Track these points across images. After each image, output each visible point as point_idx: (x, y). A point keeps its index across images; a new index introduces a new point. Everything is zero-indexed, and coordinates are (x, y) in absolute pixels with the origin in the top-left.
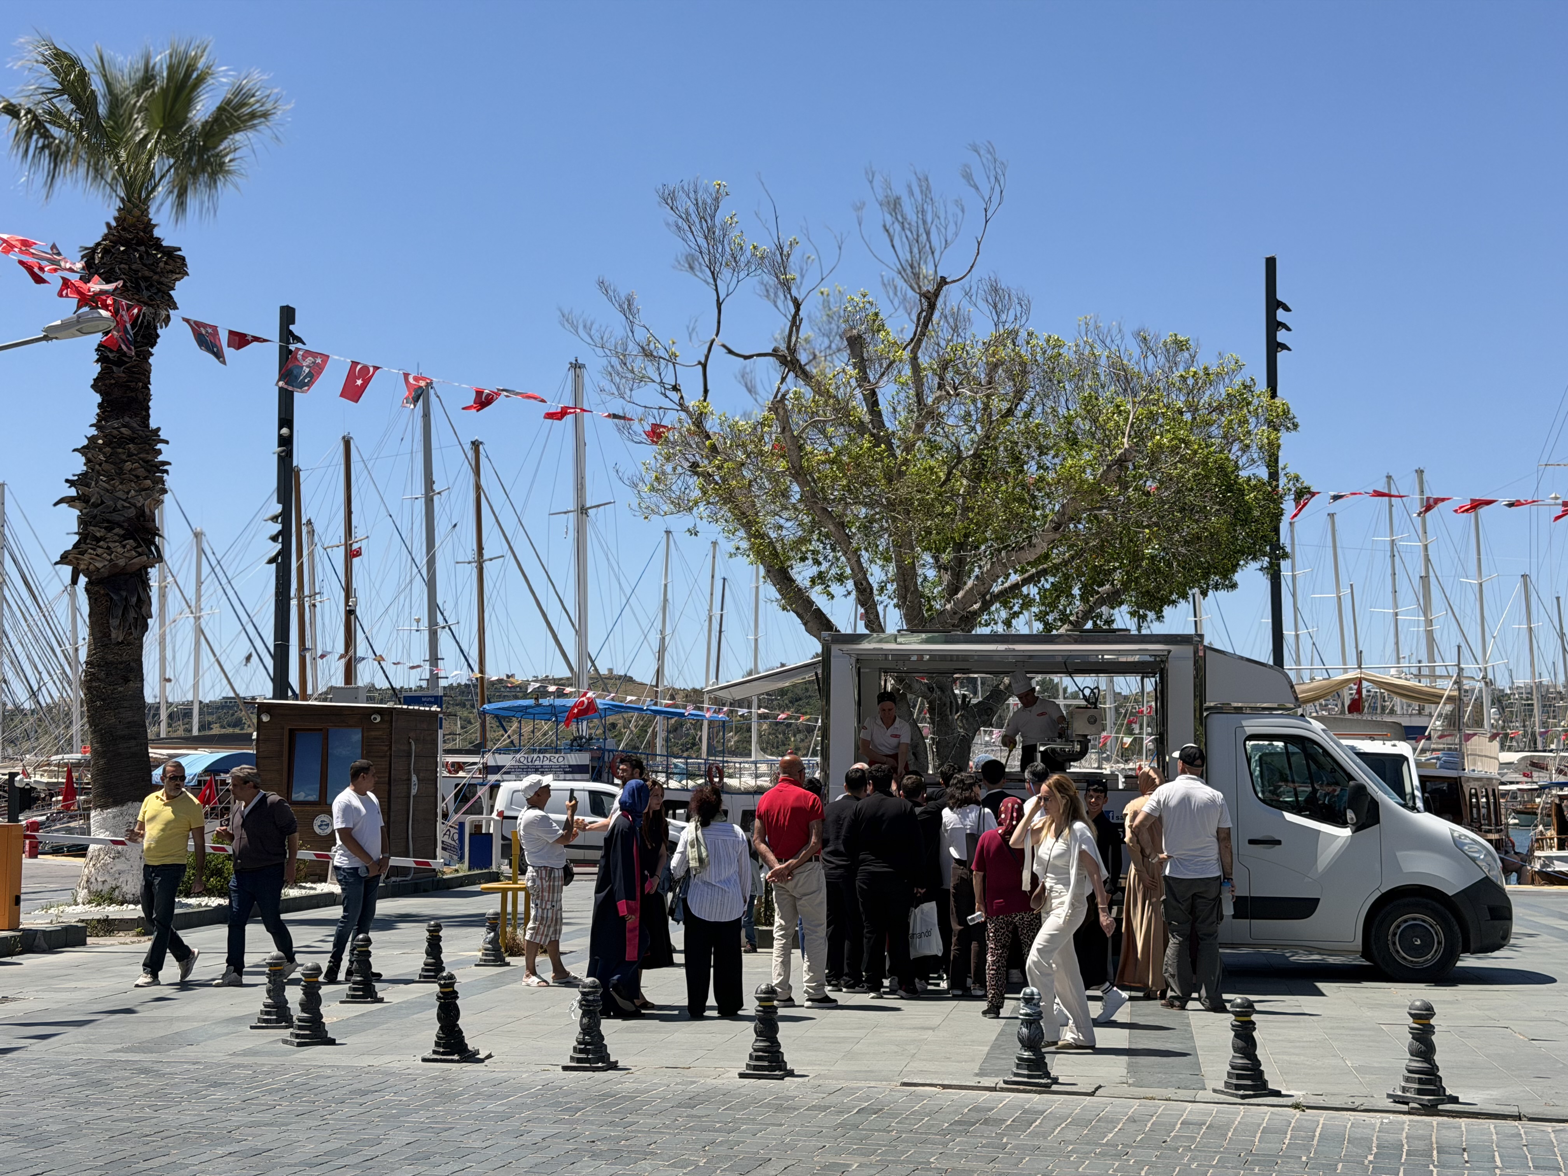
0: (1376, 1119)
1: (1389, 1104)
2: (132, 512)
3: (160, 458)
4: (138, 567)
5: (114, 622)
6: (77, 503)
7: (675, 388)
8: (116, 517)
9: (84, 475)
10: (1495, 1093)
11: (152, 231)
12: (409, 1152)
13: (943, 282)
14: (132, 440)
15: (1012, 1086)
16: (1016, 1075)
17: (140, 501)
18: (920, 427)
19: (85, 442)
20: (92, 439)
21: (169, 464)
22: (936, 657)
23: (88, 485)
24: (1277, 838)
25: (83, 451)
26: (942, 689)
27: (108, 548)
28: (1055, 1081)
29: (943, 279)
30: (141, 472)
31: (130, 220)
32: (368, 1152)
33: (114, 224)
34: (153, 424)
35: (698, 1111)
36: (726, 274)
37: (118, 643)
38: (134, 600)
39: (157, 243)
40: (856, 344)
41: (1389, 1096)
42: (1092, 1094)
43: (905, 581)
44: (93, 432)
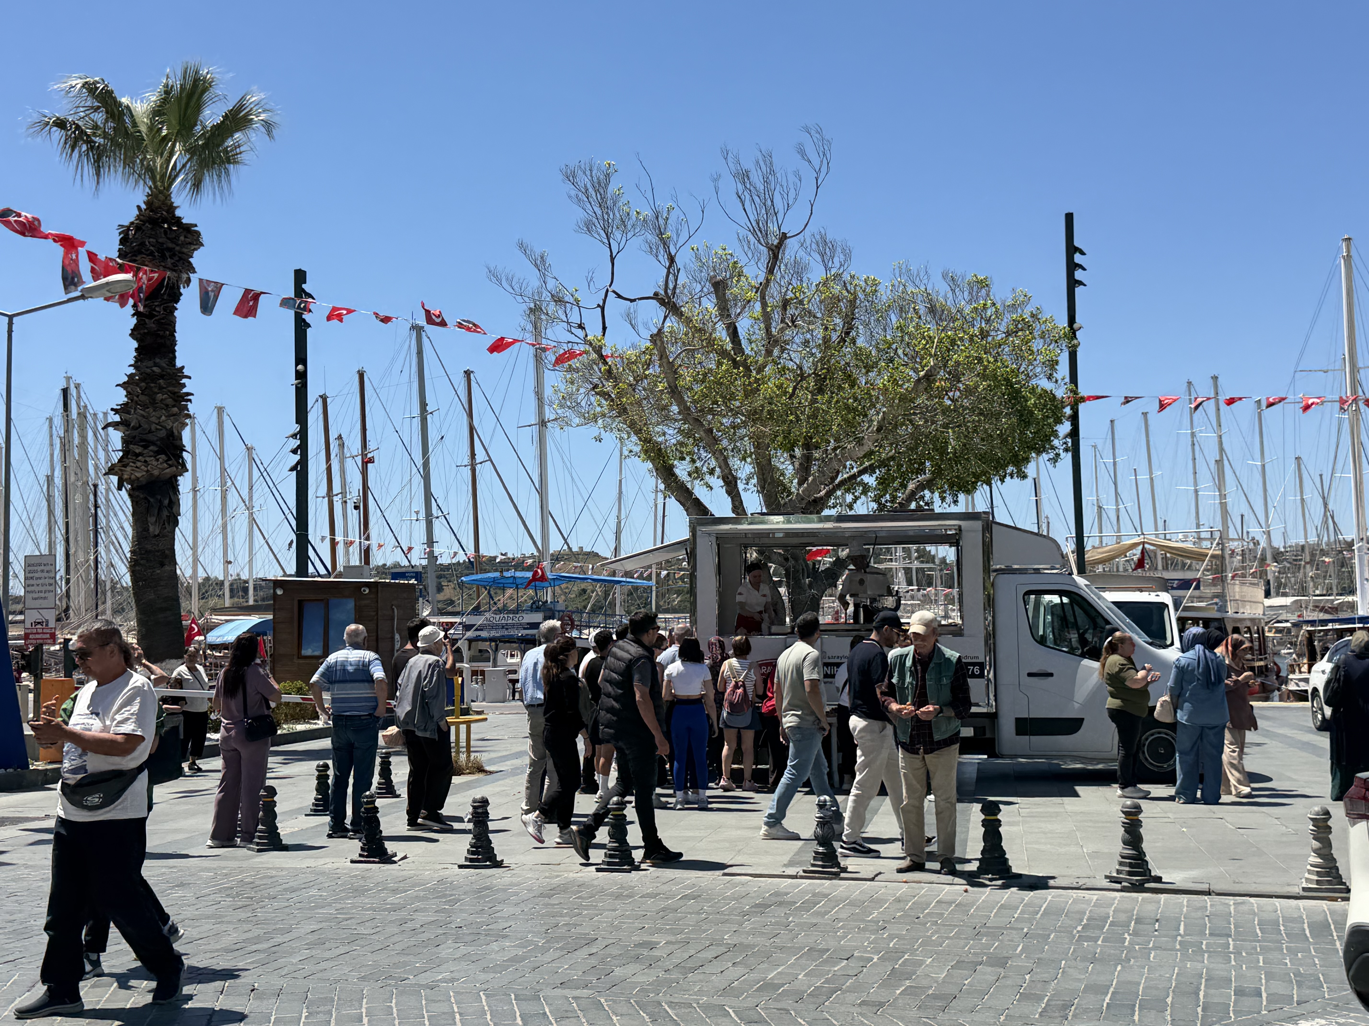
0: (1094, 896)
1: (1106, 883)
2: (163, 434)
3: (185, 390)
4: (169, 476)
5: (152, 519)
6: (121, 427)
7: (581, 326)
8: (151, 437)
9: (126, 405)
10: (1194, 873)
11: (173, 212)
12: (312, 938)
13: (784, 237)
14: (162, 377)
15: (809, 875)
16: (813, 865)
17: (169, 424)
18: (769, 353)
19: (126, 379)
20: (131, 376)
21: (192, 394)
22: (789, 534)
23: (129, 413)
24: (1050, 671)
25: (124, 385)
26: (796, 559)
27: (145, 461)
28: (845, 870)
29: (784, 234)
30: (170, 401)
31: (157, 203)
32: (279, 939)
33: (143, 206)
34: (179, 364)
35: (554, 901)
36: (618, 234)
37: (155, 536)
38: (166, 502)
39: (178, 221)
40: (719, 287)
41: (1107, 877)
42: (872, 879)
43: (763, 474)
44: (132, 370)
